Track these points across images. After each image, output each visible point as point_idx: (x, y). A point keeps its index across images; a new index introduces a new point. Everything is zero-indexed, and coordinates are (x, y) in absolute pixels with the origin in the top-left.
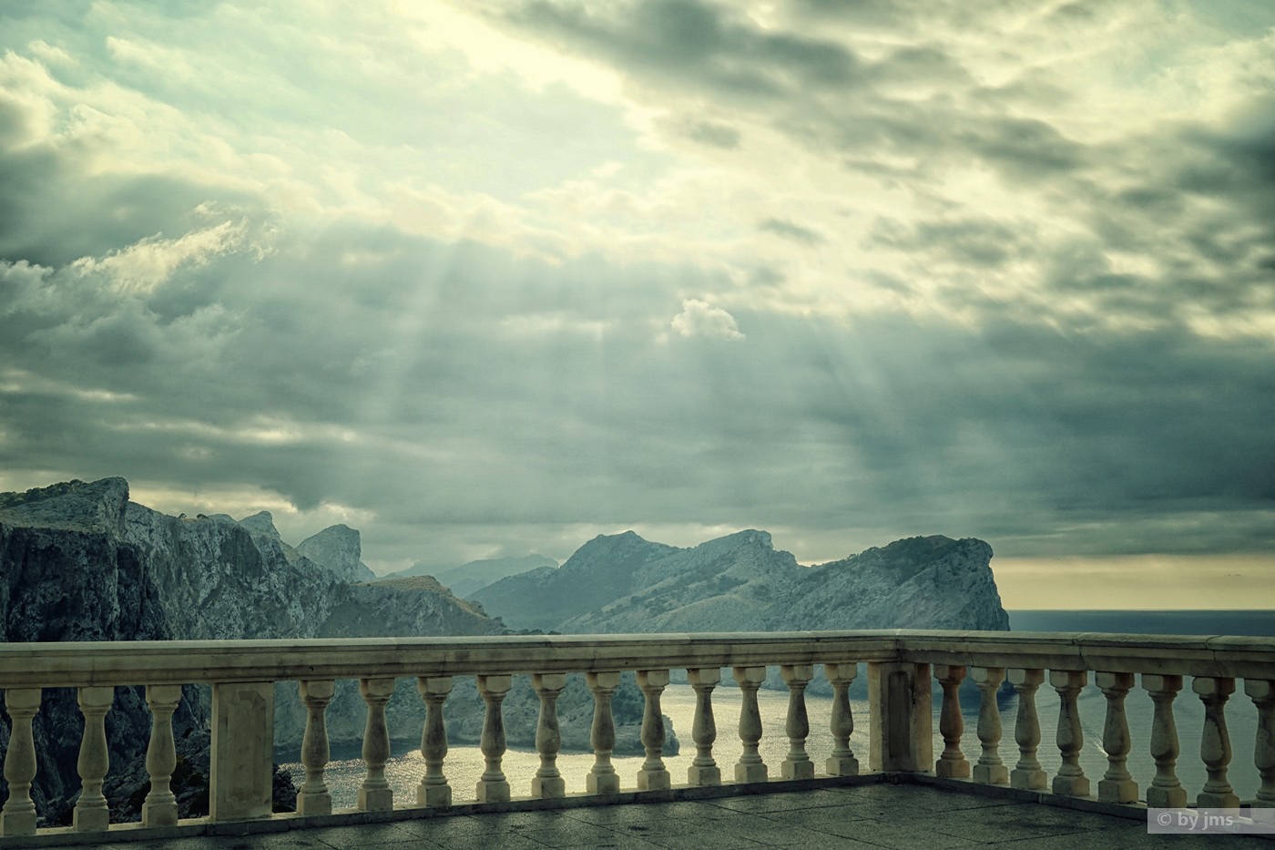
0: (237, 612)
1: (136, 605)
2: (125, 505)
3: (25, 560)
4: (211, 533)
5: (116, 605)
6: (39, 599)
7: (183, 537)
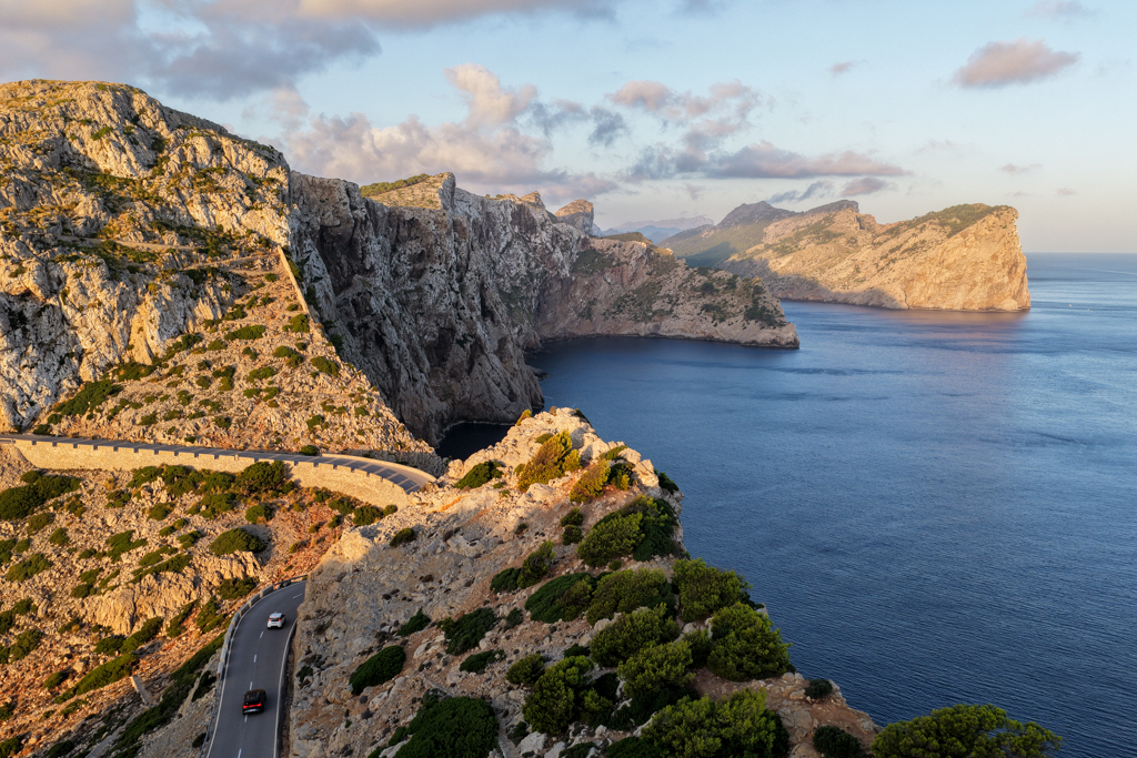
0: (523, 256)
1: (465, 255)
2: (454, 190)
3: (398, 227)
4: (506, 207)
5: (454, 255)
6: (408, 252)
7: (490, 209)
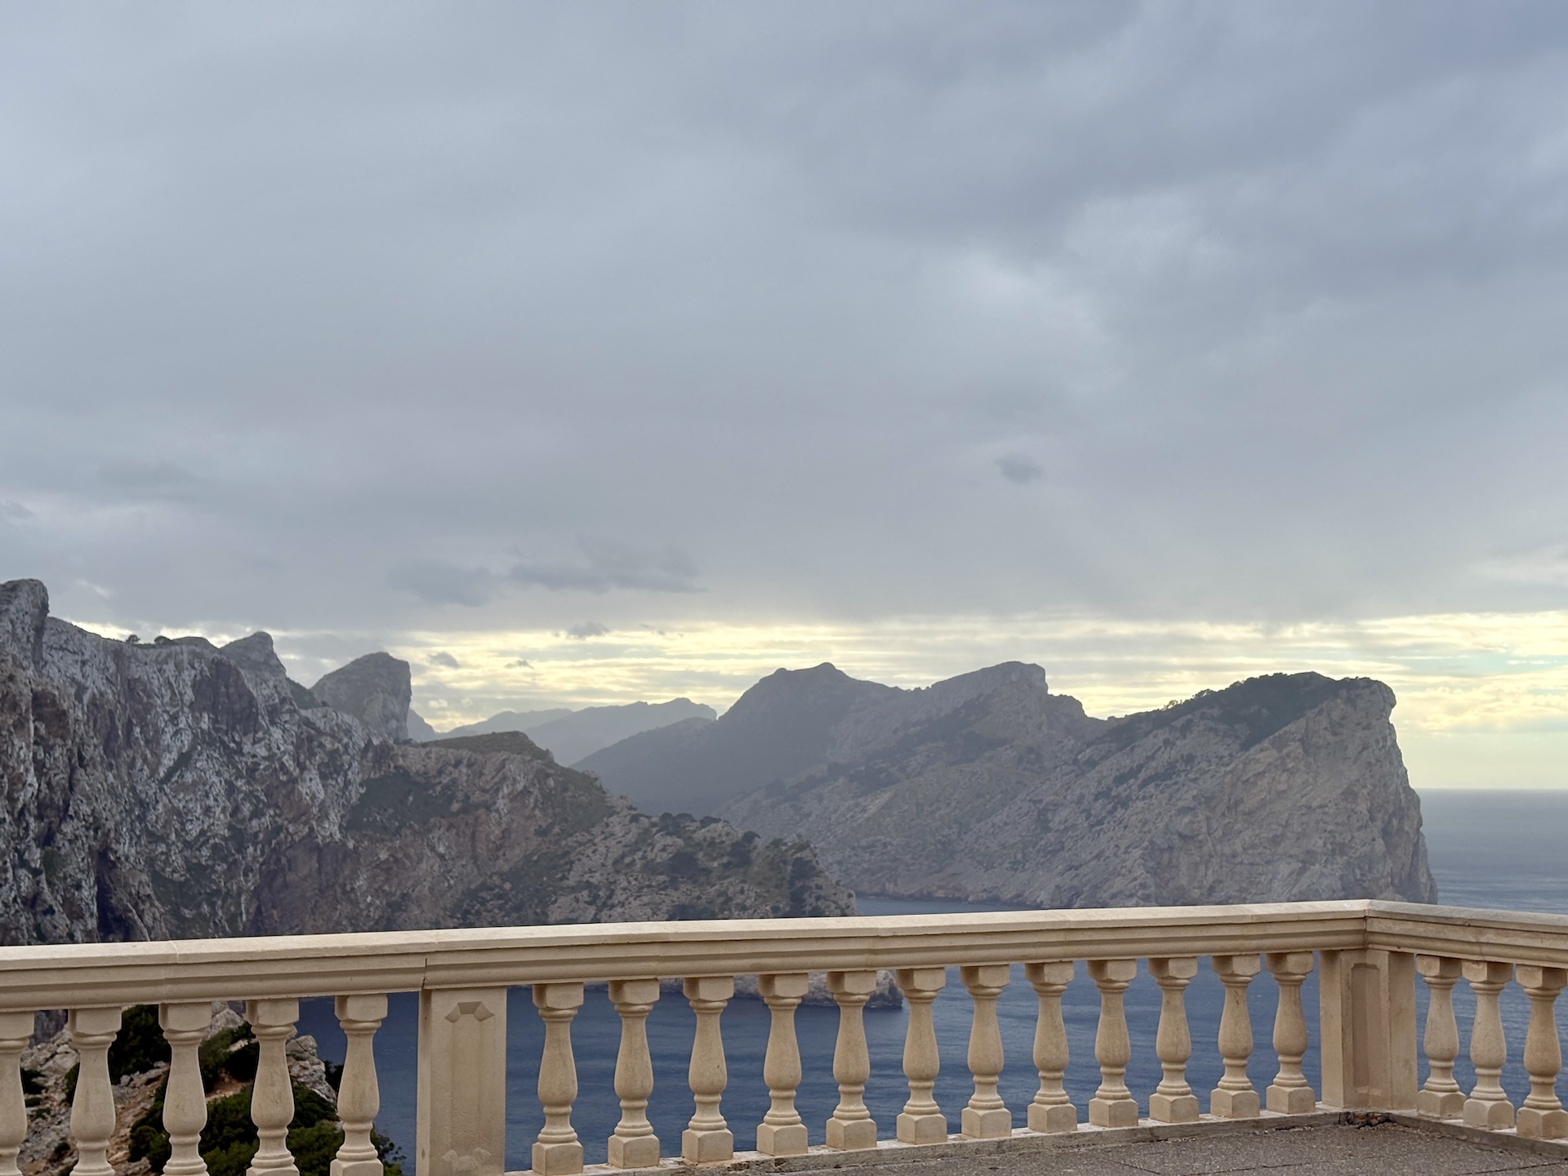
0: (219, 788)
1: (60, 778)
2: (43, 622)
4: (179, 667)
5: (31, 778)
7: (136, 672)
